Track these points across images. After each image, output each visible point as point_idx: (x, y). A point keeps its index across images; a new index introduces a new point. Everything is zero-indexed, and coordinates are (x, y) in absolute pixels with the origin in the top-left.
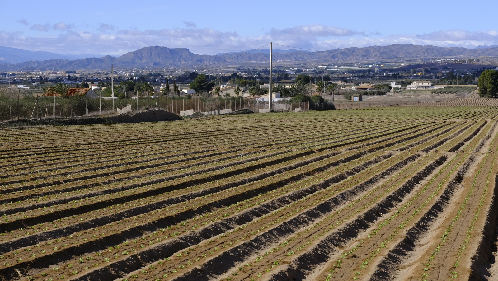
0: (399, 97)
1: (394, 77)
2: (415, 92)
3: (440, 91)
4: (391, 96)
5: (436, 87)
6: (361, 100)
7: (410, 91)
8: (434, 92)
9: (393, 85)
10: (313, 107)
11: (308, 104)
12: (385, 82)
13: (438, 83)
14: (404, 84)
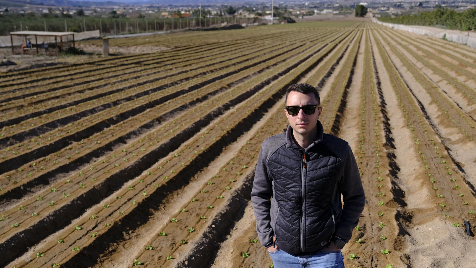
0: (319, 17)
1: (315, 7)
2: (326, 14)
3: (337, 14)
4: (315, 16)
5: (335, 12)
6: (303, 18)
7: (323, 14)
8: (334, 14)
9: (316, 11)
10: (289, 22)
11: (286, 20)
12: (312, 10)
13: (335, 10)
14: (320, 11)
